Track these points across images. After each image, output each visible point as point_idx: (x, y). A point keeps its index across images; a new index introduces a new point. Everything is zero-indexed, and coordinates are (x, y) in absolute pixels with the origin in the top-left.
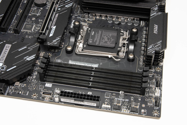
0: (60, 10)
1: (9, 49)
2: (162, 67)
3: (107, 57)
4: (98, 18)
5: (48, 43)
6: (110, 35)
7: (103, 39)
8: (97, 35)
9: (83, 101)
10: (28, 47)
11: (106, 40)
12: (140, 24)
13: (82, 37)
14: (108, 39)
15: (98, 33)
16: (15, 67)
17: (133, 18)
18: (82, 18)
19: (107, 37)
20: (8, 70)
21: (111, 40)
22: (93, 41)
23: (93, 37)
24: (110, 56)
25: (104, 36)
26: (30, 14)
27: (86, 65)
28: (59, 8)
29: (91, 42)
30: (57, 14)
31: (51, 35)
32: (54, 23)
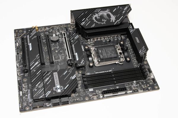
0: (73, 42)
1: (57, 75)
2: (146, 61)
3: (116, 63)
4: (95, 40)
5: (79, 65)
6: (111, 50)
7: (108, 53)
8: (103, 52)
9: (118, 93)
10: (68, 70)
11: (110, 53)
12: (122, 38)
13: (94, 55)
14: (111, 52)
15: (103, 50)
16: (68, 85)
17: (117, 35)
18: (86, 43)
19: (109, 51)
20: (65, 88)
22: (103, 56)
23: (102, 53)
24: (117, 63)
25: (107, 51)
26: (53, 49)
27: (105, 71)
28: (72, 40)
29: (102, 57)
30: (73, 45)
31: (77, 59)
32: (74, 51)
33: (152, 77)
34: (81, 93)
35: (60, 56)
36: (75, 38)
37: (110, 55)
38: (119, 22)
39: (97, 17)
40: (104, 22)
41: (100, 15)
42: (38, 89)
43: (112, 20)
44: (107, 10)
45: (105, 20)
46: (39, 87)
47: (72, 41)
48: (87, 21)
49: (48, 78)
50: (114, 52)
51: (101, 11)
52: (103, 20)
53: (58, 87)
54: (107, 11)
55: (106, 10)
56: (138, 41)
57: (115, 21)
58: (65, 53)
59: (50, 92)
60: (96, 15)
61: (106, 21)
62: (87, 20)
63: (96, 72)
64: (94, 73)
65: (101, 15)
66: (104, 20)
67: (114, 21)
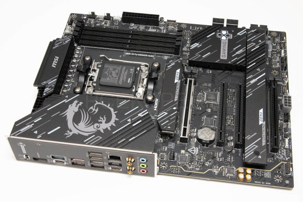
0: (173, 107)
1: (221, 54)
6: (108, 79)
7: (117, 74)
8: (125, 78)
11: (113, 72)
14: (111, 74)
15: (123, 80)
16: (208, 37)
19: (113, 77)
20: (214, 33)
21: (108, 73)
22: (129, 71)
23: (129, 76)
25: (116, 77)
27: (137, 55)
28: (175, 111)
29: (131, 70)
30: (176, 100)
31: (178, 71)
32: (178, 87)
34: (190, 34)
36: (166, 113)
37: (114, 70)
38: (66, 98)
39: (104, 121)
40: (97, 106)
41: (96, 125)
42: (256, 42)
43: (79, 105)
44: (71, 134)
45: (91, 110)
46: (255, 44)
47: (175, 108)
48: (131, 118)
49: (238, 53)
50: (107, 72)
52: (95, 111)
53: (224, 38)
54: (75, 131)
55: (74, 134)
56: (57, 59)
57: (71, 102)
59: (238, 34)
60: (104, 126)
61: (92, 108)
62: (129, 120)
65: (93, 124)
66: (94, 110)
67: (76, 102)
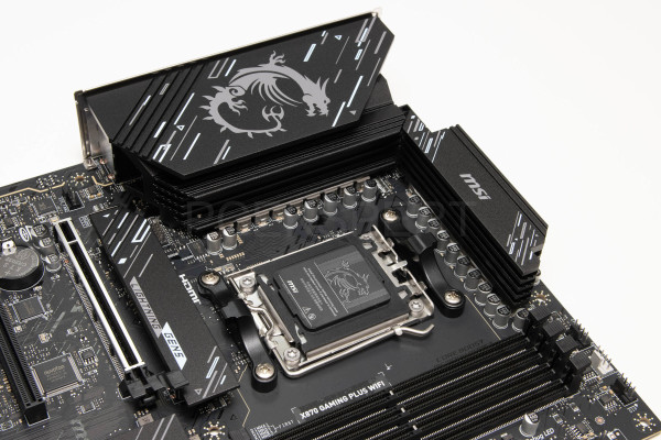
0: (127, 263)
2: (542, 285)
3: (394, 337)
4: (245, 230)
5: (198, 391)
6: (346, 265)
7: (336, 288)
8: (307, 286)
11: (349, 287)
13: (260, 314)
14: (352, 281)
15: (307, 279)
17: (350, 183)
18: (197, 254)
19: (341, 276)
21: (360, 280)
22: (314, 310)
23: (304, 297)
24: (399, 331)
25: (331, 277)
26: (18, 329)
27: (351, 396)
28: (119, 255)
29: (312, 317)
30: (134, 281)
31: (181, 361)
32: (151, 317)
33: (604, 369)
35: (71, 360)
36: (134, 241)
37: (354, 295)
39: (231, 105)
41: (241, 93)
43: (312, 109)
44: (272, 61)
45: (277, 110)
47: (123, 261)
48: (180, 134)
50: (365, 278)
51: (242, 72)
52: (268, 112)
54: (271, 65)
55: (267, 62)
56: (481, 194)
57: (333, 108)
58: (94, 337)
60: (223, 96)
61: (281, 115)
62: (181, 128)
63: (303, 410)
64: (291, 417)
65: (248, 91)
66: (273, 114)
67: (325, 111)
